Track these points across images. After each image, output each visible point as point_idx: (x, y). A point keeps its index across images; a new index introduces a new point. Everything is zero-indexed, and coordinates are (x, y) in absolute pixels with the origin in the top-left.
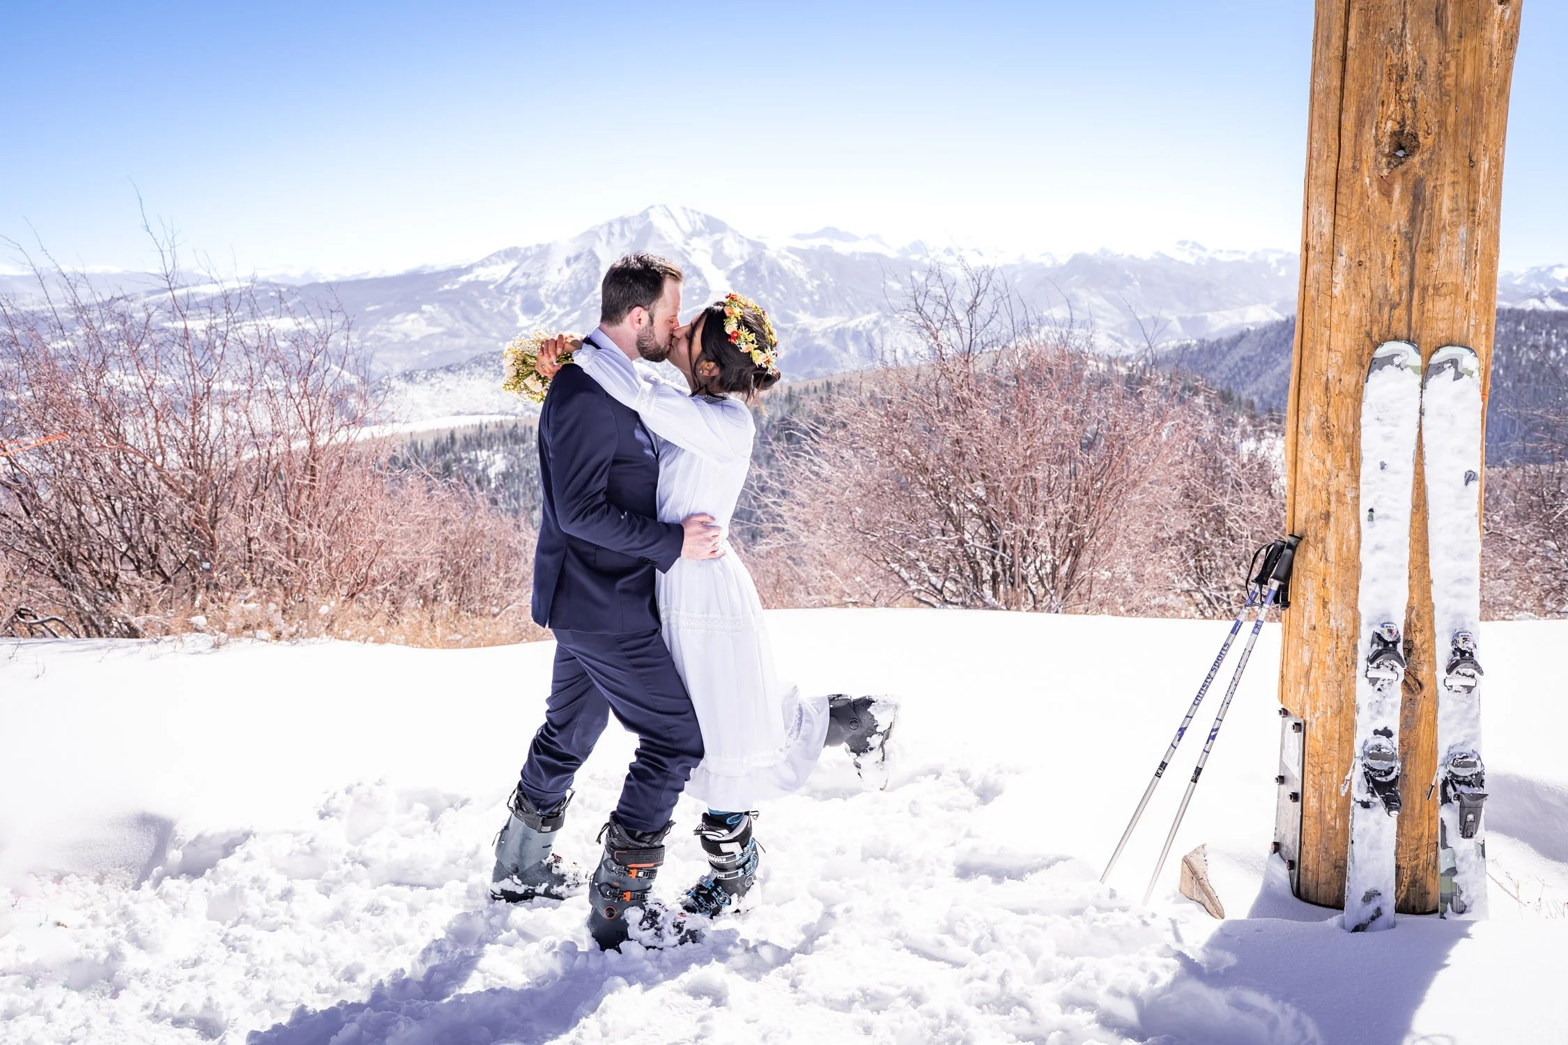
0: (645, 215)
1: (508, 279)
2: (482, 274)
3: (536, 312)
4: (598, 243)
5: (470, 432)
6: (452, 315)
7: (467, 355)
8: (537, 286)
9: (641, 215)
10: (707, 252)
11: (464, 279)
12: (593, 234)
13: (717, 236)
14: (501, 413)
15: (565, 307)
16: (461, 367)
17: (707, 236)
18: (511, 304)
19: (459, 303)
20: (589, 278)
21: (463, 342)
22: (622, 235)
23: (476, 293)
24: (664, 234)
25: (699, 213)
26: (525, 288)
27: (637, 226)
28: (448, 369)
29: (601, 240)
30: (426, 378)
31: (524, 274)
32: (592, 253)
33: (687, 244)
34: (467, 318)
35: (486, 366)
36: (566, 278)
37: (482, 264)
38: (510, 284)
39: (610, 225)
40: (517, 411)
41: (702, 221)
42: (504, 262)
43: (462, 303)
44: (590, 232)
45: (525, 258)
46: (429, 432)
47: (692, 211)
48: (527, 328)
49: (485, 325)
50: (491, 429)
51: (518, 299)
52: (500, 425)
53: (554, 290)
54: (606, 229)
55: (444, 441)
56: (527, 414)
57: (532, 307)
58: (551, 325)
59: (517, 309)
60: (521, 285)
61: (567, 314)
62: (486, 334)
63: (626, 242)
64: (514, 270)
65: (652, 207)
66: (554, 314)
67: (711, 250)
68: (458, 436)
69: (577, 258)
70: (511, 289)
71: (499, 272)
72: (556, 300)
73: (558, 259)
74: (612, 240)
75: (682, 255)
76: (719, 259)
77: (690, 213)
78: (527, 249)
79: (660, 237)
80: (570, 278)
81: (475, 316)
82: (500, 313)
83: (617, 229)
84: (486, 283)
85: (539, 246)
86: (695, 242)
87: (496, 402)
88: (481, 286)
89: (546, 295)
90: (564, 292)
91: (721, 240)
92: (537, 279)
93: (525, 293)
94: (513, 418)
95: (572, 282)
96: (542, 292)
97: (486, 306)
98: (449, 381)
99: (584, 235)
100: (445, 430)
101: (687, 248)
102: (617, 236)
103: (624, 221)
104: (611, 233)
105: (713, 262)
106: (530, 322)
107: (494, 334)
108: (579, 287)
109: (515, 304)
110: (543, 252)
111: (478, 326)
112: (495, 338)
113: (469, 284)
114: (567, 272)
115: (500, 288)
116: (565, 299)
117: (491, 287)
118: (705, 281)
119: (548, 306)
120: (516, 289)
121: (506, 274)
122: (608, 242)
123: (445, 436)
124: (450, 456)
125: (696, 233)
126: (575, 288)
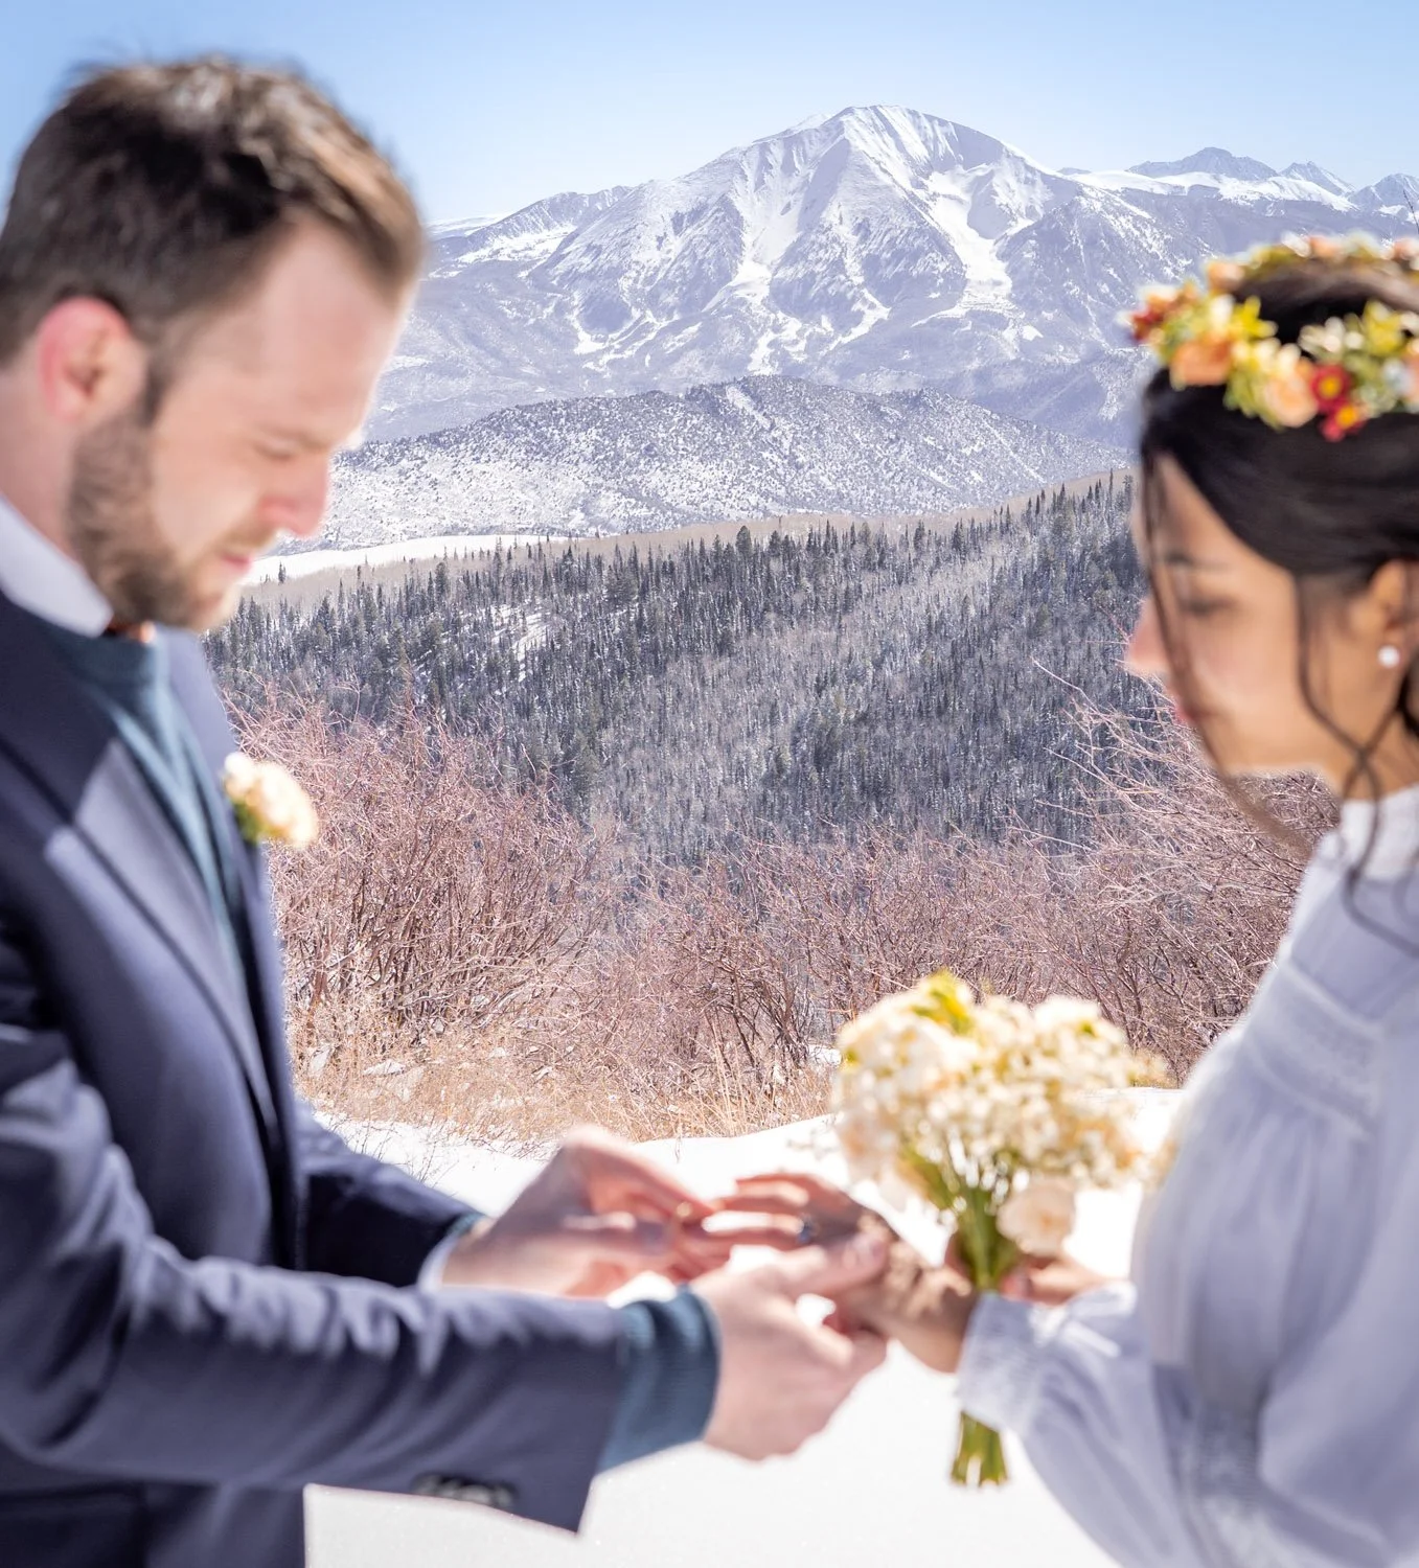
0: (834, 127)
1: (558, 257)
2: (507, 247)
3: (613, 327)
4: (738, 185)
5: (476, 567)
6: (443, 330)
7: (472, 412)
8: (616, 273)
9: (825, 127)
10: (960, 201)
11: (469, 258)
12: (728, 165)
13: (981, 170)
14: (539, 529)
15: (670, 316)
16: (462, 437)
17: (960, 169)
18: (561, 309)
19: (457, 307)
20: (720, 255)
21: (466, 385)
22: (788, 168)
23: (492, 288)
24: (873, 166)
25: (943, 123)
26: (591, 276)
27: (816, 149)
28: (435, 440)
29: (745, 178)
30: (389, 458)
31: (589, 248)
32: (725, 205)
33: (921, 186)
34: (473, 338)
35: (510, 436)
36: (672, 256)
37: (506, 227)
38: (561, 267)
39: (764, 147)
40: (571, 526)
41: (949, 138)
42: (548, 226)
43: (465, 309)
44: (722, 162)
45: (591, 216)
46: (393, 567)
47: (930, 118)
48: (594, 357)
49: (510, 350)
50: (520, 561)
51: (577, 297)
52: (535, 554)
53: (649, 280)
54: (755, 156)
55: (425, 587)
56: (593, 530)
57: (605, 315)
58: (641, 352)
59: (573, 318)
60: (582, 270)
61: (675, 328)
62: (510, 369)
63: (795, 182)
64: (569, 239)
65: (849, 111)
66: (648, 327)
67: (966, 198)
68: (453, 575)
69: (696, 214)
70: (563, 277)
71: (541, 242)
72: (652, 301)
73: (658, 215)
74: (767, 178)
75: (909, 209)
76: (985, 215)
77: (925, 123)
78: (595, 198)
79: (865, 171)
80: (681, 257)
81: (491, 334)
82: (539, 327)
83: (777, 154)
84: (513, 267)
85: (619, 190)
86: (938, 182)
87: (529, 508)
88: (502, 272)
89: (632, 290)
90: (669, 285)
91: (991, 175)
92: (615, 259)
93: (592, 286)
94: (562, 540)
95: (686, 264)
96: (624, 284)
97: (511, 314)
98: (438, 465)
99: (709, 168)
100: (426, 563)
101: (920, 194)
102: (776, 171)
103: (790, 140)
104: (765, 165)
105: (971, 224)
106: (600, 346)
107: (528, 370)
108: (700, 272)
109: (570, 311)
110: (626, 205)
111: (495, 353)
112: (529, 377)
113: (478, 268)
114: (676, 244)
115: (540, 276)
116: (670, 299)
117: (523, 274)
118: (956, 260)
119: (636, 314)
120: (572, 277)
121: (552, 246)
122: (760, 183)
123: (427, 574)
124: (436, 617)
125: (938, 164)
126: (690, 276)
